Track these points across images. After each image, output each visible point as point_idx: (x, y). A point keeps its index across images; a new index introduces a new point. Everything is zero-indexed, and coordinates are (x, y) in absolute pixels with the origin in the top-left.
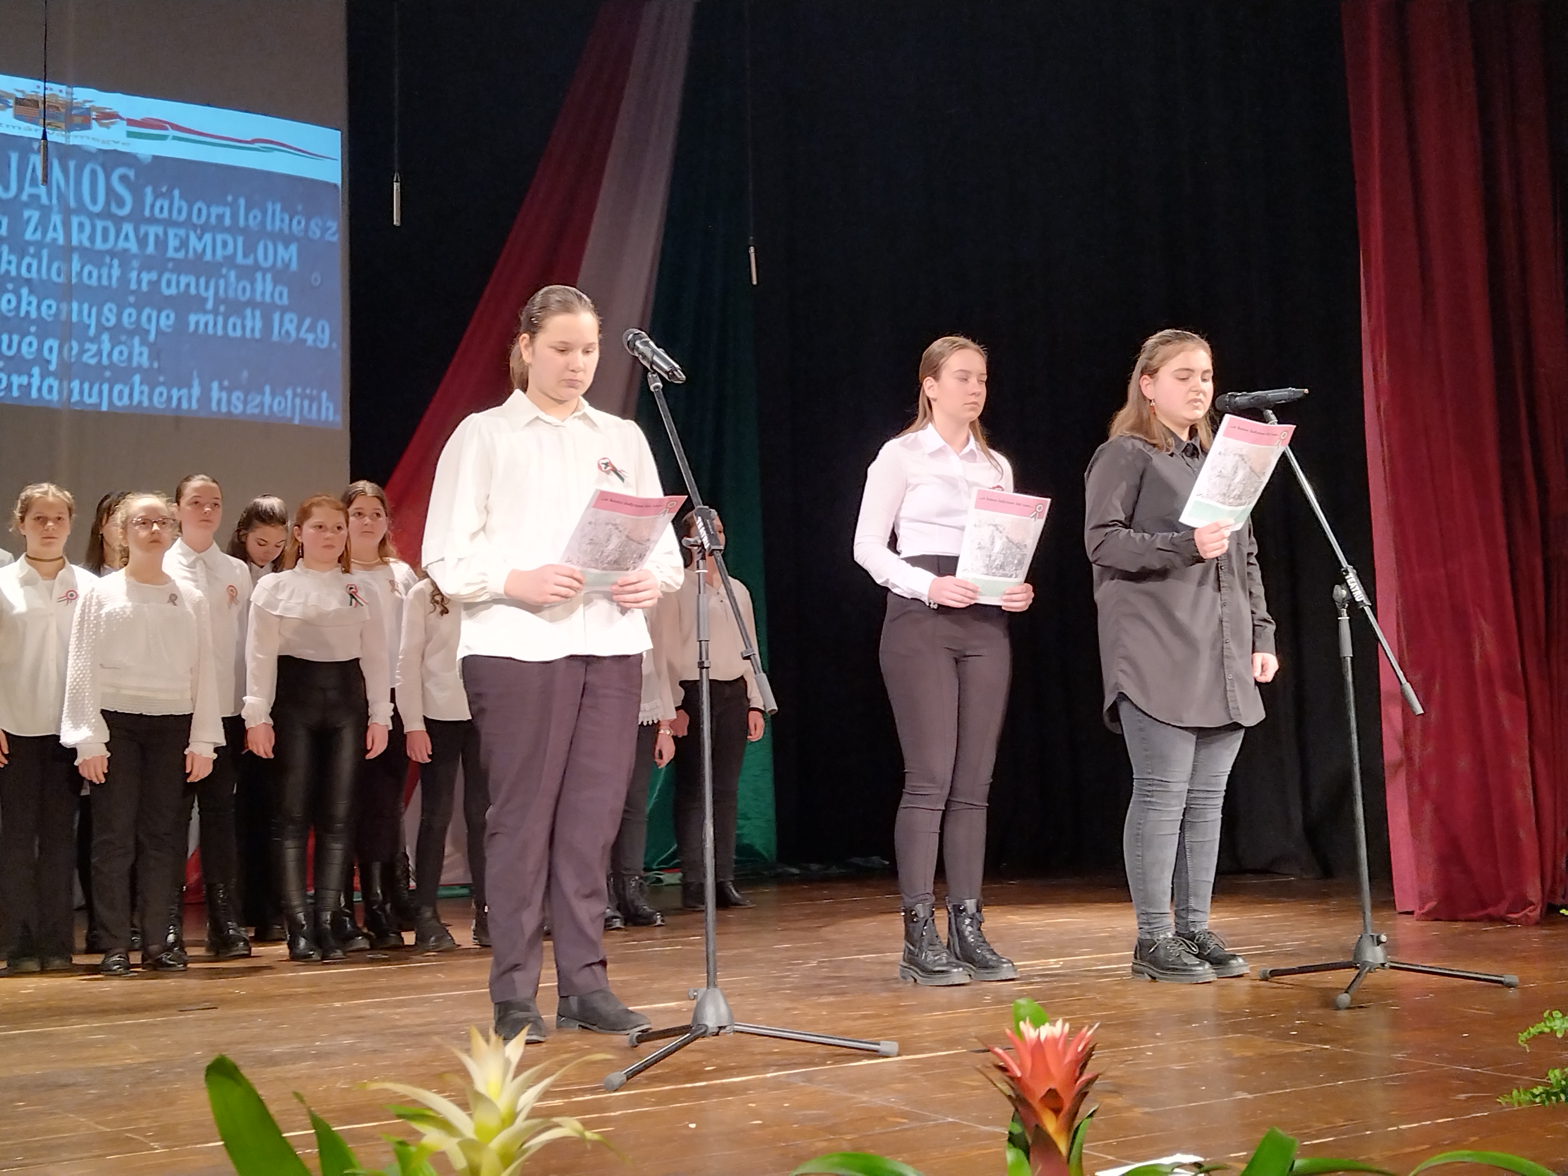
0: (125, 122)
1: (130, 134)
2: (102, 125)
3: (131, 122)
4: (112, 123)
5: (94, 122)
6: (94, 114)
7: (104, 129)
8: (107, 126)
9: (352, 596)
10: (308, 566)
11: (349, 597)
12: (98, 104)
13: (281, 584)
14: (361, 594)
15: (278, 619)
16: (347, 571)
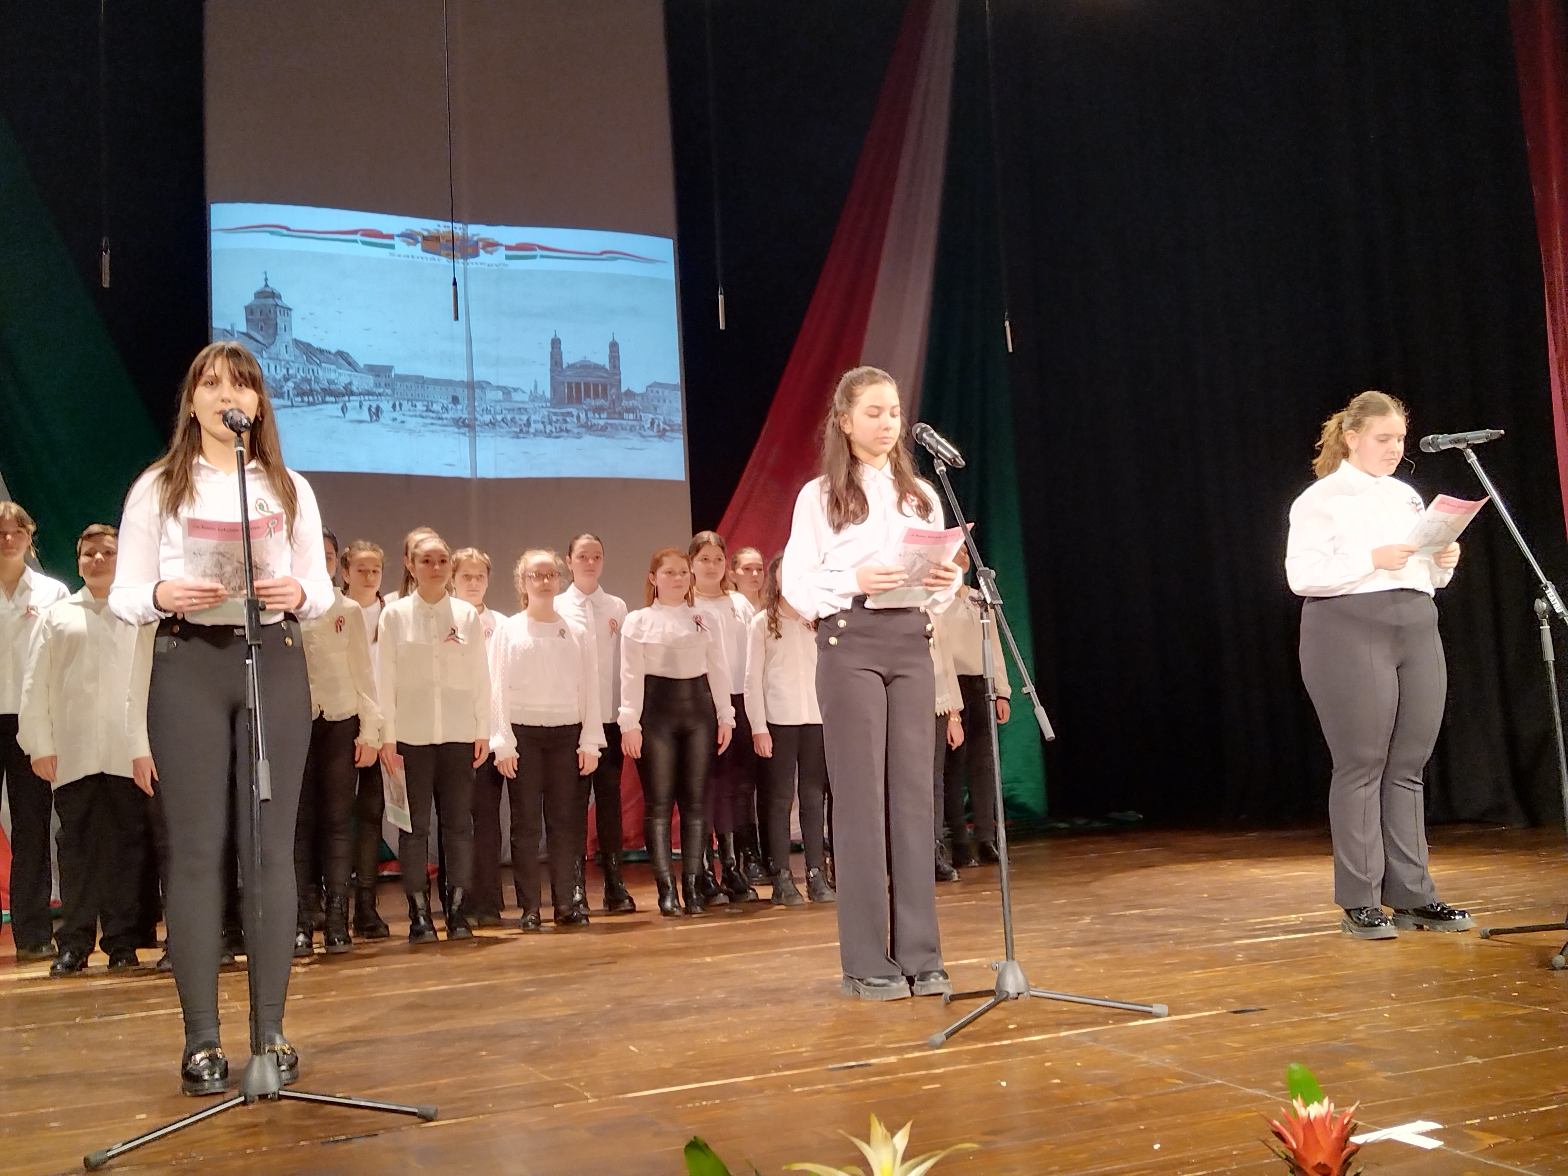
0: (503, 248)
1: (508, 257)
2: (487, 252)
3: (508, 248)
4: (496, 250)
5: (482, 252)
6: (481, 245)
7: (489, 255)
8: (491, 253)
9: (698, 624)
10: (662, 603)
11: (695, 624)
12: (483, 236)
13: (643, 619)
14: (704, 622)
15: (643, 646)
16: (691, 604)
